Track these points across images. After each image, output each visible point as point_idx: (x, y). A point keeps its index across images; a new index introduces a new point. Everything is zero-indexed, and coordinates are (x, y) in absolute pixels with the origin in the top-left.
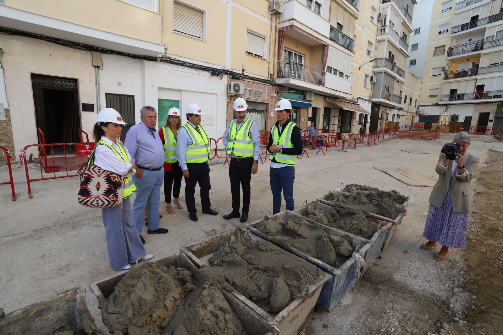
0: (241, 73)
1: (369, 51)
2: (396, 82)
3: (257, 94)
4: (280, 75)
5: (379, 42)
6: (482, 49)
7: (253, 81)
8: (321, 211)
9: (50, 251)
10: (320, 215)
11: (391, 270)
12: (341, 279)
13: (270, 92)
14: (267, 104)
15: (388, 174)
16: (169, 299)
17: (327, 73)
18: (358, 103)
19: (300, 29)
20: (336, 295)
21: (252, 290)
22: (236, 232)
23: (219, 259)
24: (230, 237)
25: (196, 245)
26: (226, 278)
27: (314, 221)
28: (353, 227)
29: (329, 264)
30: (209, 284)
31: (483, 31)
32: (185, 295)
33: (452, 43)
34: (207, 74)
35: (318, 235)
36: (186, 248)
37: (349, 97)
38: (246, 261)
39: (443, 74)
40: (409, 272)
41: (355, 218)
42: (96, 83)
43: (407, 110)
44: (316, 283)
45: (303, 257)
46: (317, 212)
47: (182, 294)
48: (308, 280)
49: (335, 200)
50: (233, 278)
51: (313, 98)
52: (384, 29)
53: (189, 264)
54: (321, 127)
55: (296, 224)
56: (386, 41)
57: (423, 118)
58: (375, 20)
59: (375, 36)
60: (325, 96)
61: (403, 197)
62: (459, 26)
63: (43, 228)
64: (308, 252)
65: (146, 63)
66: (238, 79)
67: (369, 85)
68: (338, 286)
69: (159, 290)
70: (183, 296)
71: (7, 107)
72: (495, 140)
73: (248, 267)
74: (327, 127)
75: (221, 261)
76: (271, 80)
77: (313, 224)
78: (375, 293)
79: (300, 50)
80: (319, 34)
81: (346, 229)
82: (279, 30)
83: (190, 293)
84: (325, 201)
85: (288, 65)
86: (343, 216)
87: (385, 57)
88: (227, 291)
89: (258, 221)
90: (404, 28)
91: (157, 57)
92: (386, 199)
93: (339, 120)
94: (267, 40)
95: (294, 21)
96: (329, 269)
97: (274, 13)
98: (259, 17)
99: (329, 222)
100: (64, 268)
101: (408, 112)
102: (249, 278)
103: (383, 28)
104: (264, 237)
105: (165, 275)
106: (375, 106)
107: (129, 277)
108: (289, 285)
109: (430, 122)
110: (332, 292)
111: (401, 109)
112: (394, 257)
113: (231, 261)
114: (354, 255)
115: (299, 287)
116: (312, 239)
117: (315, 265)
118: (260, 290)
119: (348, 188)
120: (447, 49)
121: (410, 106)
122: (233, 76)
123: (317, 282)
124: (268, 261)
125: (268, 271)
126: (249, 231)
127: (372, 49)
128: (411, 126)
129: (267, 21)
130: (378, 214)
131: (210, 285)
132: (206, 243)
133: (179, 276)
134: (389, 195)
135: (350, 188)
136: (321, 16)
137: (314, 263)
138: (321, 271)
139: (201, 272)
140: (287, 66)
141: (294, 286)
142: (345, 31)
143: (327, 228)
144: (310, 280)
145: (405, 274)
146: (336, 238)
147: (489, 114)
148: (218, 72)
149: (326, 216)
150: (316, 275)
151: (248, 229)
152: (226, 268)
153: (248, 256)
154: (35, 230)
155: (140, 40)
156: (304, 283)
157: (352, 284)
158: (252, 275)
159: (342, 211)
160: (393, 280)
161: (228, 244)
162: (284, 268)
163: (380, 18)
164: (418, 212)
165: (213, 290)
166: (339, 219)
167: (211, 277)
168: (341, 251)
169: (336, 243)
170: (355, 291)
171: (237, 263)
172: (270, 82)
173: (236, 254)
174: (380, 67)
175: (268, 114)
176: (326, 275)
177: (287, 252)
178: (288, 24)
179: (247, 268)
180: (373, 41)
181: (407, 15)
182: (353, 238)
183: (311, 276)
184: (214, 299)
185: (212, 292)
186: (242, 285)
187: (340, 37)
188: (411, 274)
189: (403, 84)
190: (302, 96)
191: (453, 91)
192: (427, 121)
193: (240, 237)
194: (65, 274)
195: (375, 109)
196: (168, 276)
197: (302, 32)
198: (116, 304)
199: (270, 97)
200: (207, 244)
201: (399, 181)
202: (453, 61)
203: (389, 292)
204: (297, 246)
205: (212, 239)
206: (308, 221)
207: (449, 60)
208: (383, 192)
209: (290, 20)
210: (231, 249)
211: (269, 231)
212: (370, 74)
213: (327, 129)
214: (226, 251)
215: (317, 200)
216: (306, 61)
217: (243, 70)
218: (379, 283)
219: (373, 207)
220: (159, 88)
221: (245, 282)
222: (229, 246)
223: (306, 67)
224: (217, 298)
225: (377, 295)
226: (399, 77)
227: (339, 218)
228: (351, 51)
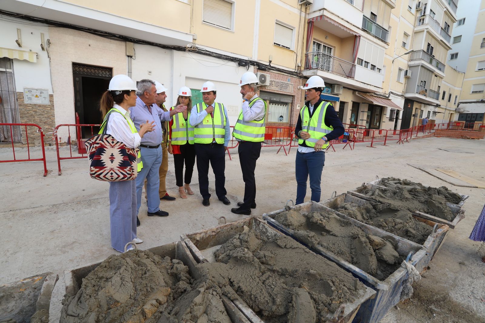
0: (268, 64)
1: (404, 44)
2: (433, 76)
3: (283, 86)
4: (308, 67)
5: (416, 33)
7: (279, 72)
8: (354, 204)
9: (61, 226)
10: (353, 209)
11: (446, 285)
12: (385, 295)
13: (297, 84)
14: (293, 96)
15: (427, 172)
16: (151, 302)
17: (357, 65)
18: (389, 98)
19: (331, 19)
20: (376, 316)
21: (263, 301)
22: (250, 221)
23: (225, 254)
24: (243, 227)
25: (200, 233)
26: (230, 279)
27: (346, 216)
28: (396, 227)
29: (368, 273)
30: (205, 287)
32: (176, 297)
34: (234, 65)
35: (352, 233)
36: (187, 235)
37: (380, 91)
38: (259, 258)
40: (472, 292)
41: (398, 216)
42: (129, 72)
43: (445, 107)
44: (354, 300)
45: (333, 260)
46: (348, 206)
47: (171, 295)
48: (343, 295)
49: (370, 193)
50: (240, 281)
51: (341, 91)
52: (424, 19)
53: (187, 256)
54: (348, 122)
55: (324, 217)
56: (425, 32)
57: (463, 116)
58: (414, 10)
59: (412, 27)
60: (354, 90)
61: (457, 195)
63: (61, 204)
64: (340, 253)
65: (175, 52)
66: (264, 70)
67: (403, 79)
68: (380, 304)
69: (139, 288)
70: (172, 298)
71: (52, 94)
73: (260, 268)
74: (355, 122)
75: (227, 256)
76: (298, 72)
77: (344, 219)
78: (426, 316)
79: (329, 42)
80: (351, 24)
81: (387, 228)
82: (308, 21)
83: (182, 296)
84: (358, 194)
85: (316, 56)
86: (381, 212)
87: (422, 49)
88: (229, 298)
89: (278, 211)
90: (447, 17)
91: (185, 48)
92: (436, 197)
93: (368, 116)
94: (296, 31)
95: (325, 11)
96: (370, 282)
97: (304, 4)
98: (288, 8)
99: (363, 218)
100: (68, 245)
101: (446, 109)
102: (261, 283)
103: (422, 18)
104: (284, 230)
105: (155, 268)
106: (409, 102)
107: (106, 267)
108: (315, 300)
109: (472, 121)
110: (372, 311)
111: (438, 106)
112: (447, 270)
113: (239, 258)
114: (405, 264)
115: (330, 304)
116: (345, 237)
117: (350, 274)
118: (274, 302)
119: (383, 182)
121: (448, 103)
122: (260, 67)
123: (355, 298)
124: (287, 261)
125: (287, 276)
126: (266, 221)
127: (409, 41)
128: (449, 125)
129: (296, 11)
130: (427, 213)
131: (207, 289)
132: (213, 232)
133: (172, 271)
134: (439, 192)
135: (386, 181)
136: (354, 5)
137: (348, 270)
138: (360, 283)
139: (199, 268)
140: (315, 58)
141: (322, 303)
142: (379, 21)
143: (363, 226)
144: (345, 295)
145: (467, 294)
146: (377, 240)
148: (245, 63)
149: (360, 211)
150: (354, 288)
151: (264, 220)
152: (233, 266)
153: (262, 253)
154: (54, 205)
155: (170, 30)
156: (337, 298)
157: (396, 300)
158: (264, 279)
159: (380, 206)
160: (450, 301)
161: (238, 236)
162: (309, 274)
163: (419, 7)
164: (471, 216)
165: (210, 295)
166: (375, 216)
167: (210, 277)
168: (384, 257)
169: (377, 246)
170: (399, 309)
171: (246, 261)
172: (297, 74)
173: (246, 250)
174: (416, 60)
175: (294, 106)
176: (367, 290)
177: (312, 252)
178: (318, 14)
179: (258, 269)
180: (410, 33)
181: (451, 3)
182: (399, 240)
183: (346, 289)
184: (209, 309)
185: (208, 299)
186: (251, 292)
187: (374, 28)
188: (475, 295)
189: (442, 78)
190: (330, 90)
192: (469, 119)
193: (254, 228)
194: (68, 252)
195: (408, 105)
196: (158, 270)
197: (333, 23)
198: (81, 302)
199: (296, 90)
200: (214, 234)
201: (440, 180)
203: (447, 317)
204: (325, 244)
205: (221, 228)
206: (338, 215)
208: (430, 188)
209: (320, 10)
210: (241, 242)
211: (290, 224)
212: (405, 68)
213: (355, 123)
214: (235, 244)
215: (348, 192)
216: (336, 53)
217: (270, 62)
218: (430, 301)
219: (420, 204)
220: (187, 78)
221: (255, 289)
222: (239, 238)
223: (335, 58)
224: (214, 309)
225: (430, 318)
226: (437, 71)
227: (376, 214)
228: (385, 43)
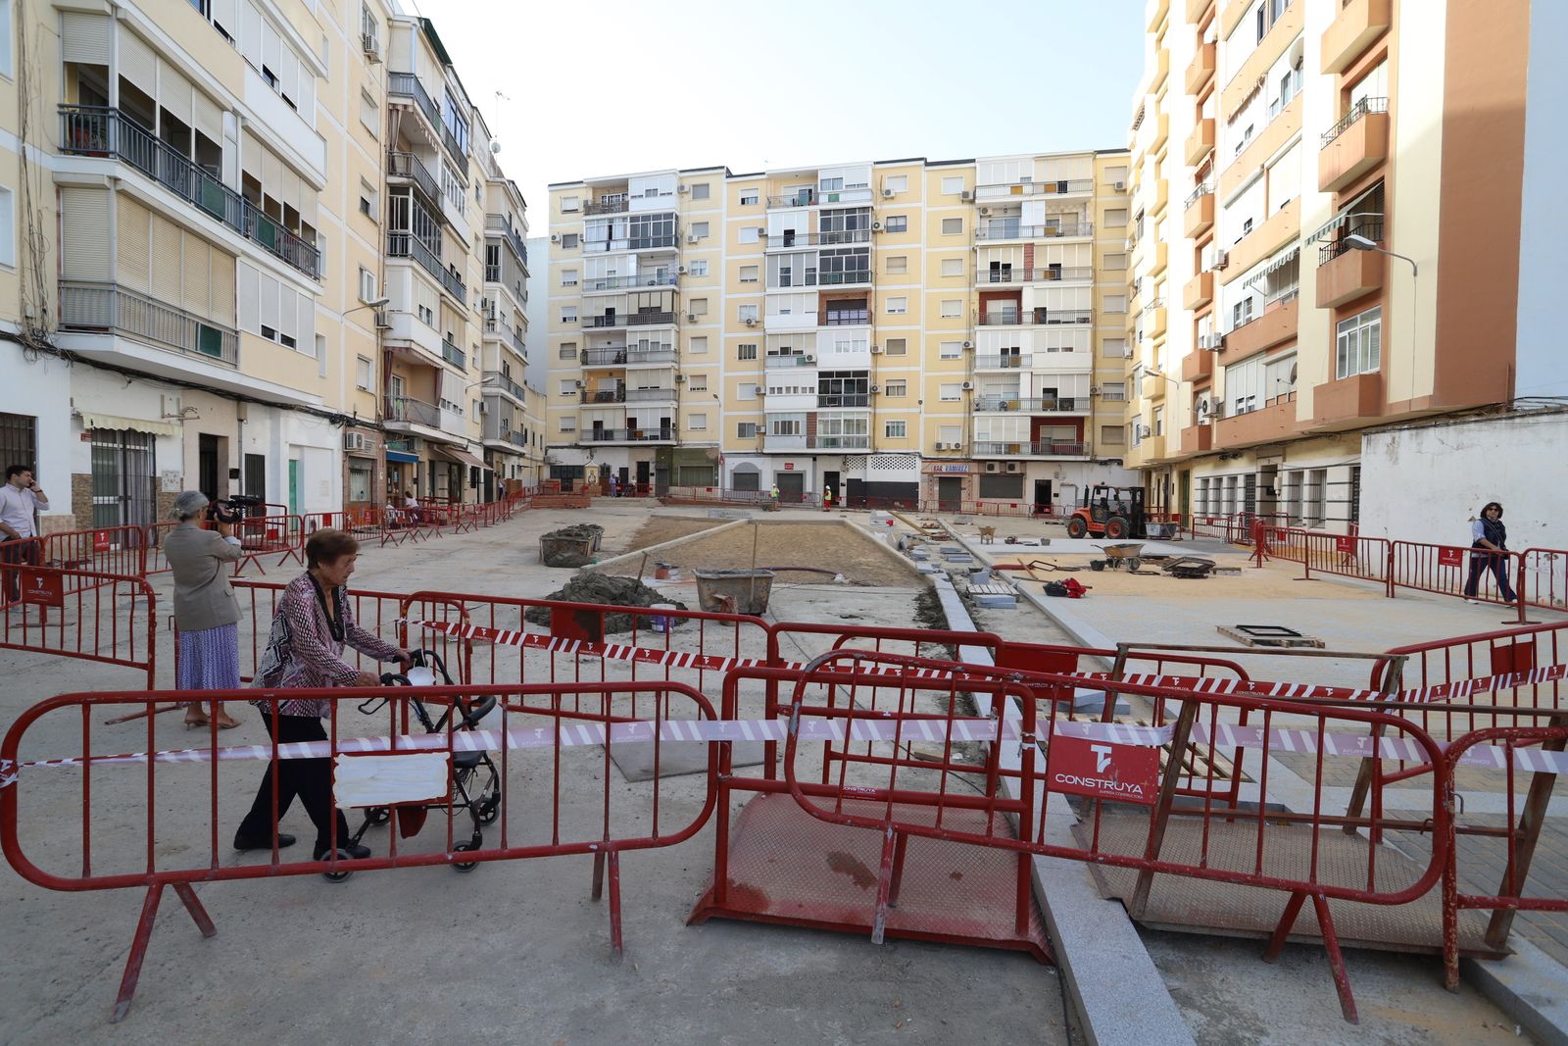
0: (352, 416)
1: (474, 360)
2: (514, 409)
3: (368, 446)
4: (389, 416)
5: (486, 343)
6: (625, 362)
7: (363, 427)
13: (378, 441)
17: (442, 409)
18: (468, 450)
19: (415, 351)
31: (623, 334)
33: (585, 344)
34: (326, 421)
39: (579, 392)
42: (240, 442)
43: (530, 457)
51: (420, 448)
52: (493, 324)
54: (427, 493)
56: (499, 345)
57: (558, 471)
58: (479, 309)
59: (480, 334)
62: (591, 318)
65: (284, 412)
66: (351, 426)
67: (478, 418)
71: (183, 477)
72: (660, 504)
76: (378, 423)
80: (434, 354)
82: (385, 349)
87: (497, 369)
90: (518, 318)
94: (373, 365)
95: (412, 342)
97: (382, 329)
98: (366, 334)
101: (531, 459)
103: (491, 322)
106: (489, 451)
109: (569, 479)
111: (521, 455)
120: (579, 351)
121: (534, 449)
127: (477, 355)
128: (540, 487)
129: (373, 337)
142: (455, 342)
147: (648, 463)
163: (485, 306)
172: (377, 427)
174: (491, 386)
175: (375, 475)
178: (401, 344)
180: (480, 344)
181: (520, 299)
187: (452, 353)
189: (523, 411)
191: (598, 424)
192: (564, 476)
195: (489, 459)
197: (418, 356)
199: (379, 450)
202: (590, 373)
207: (584, 371)
212: (479, 399)
217: (355, 413)
220: (292, 446)
226: (519, 402)
228: (462, 370)
